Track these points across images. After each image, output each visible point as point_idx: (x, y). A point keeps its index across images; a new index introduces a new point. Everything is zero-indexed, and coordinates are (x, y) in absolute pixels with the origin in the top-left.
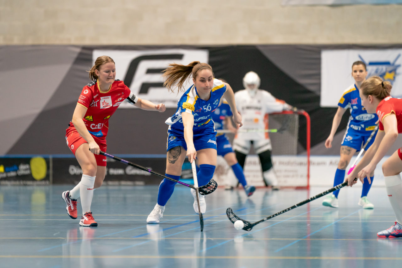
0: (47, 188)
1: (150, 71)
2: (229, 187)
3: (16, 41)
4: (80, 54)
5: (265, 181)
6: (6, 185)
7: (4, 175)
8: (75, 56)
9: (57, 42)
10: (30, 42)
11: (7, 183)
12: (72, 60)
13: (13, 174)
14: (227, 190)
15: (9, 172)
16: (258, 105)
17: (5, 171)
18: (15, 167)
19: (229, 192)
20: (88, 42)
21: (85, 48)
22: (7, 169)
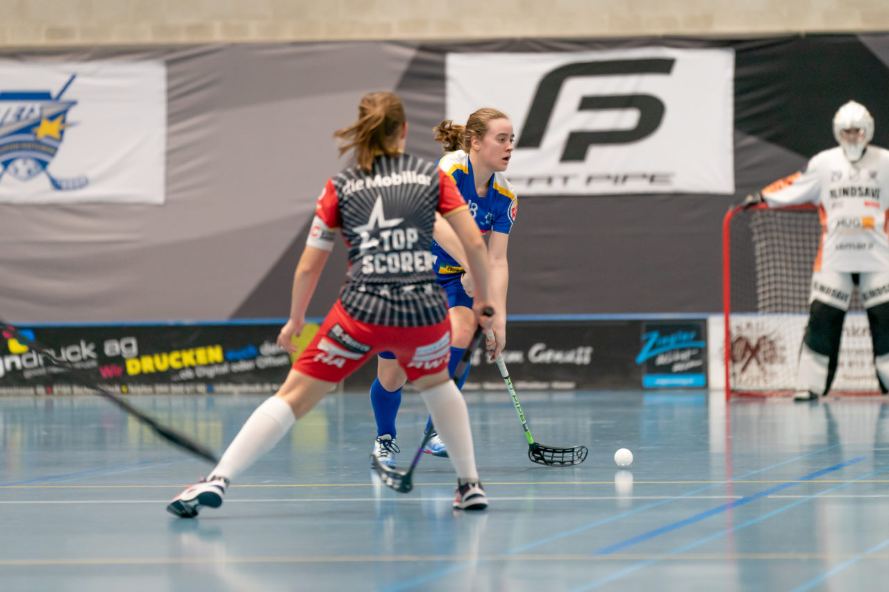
0: (331, 400)
1: (589, 103)
2: (805, 395)
3: (254, 34)
4: (415, 62)
5: (879, 376)
6: (229, 394)
7: (224, 369)
8: (402, 67)
9: (358, 35)
10: (288, 34)
11: (231, 388)
12: (395, 79)
13: (245, 366)
14: (798, 400)
15: (236, 361)
16: (872, 185)
17: (227, 360)
18: (251, 350)
19: (805, 407)
20: (432, 33)
21: (424, 47)
22: (231, 355)
